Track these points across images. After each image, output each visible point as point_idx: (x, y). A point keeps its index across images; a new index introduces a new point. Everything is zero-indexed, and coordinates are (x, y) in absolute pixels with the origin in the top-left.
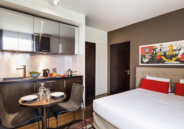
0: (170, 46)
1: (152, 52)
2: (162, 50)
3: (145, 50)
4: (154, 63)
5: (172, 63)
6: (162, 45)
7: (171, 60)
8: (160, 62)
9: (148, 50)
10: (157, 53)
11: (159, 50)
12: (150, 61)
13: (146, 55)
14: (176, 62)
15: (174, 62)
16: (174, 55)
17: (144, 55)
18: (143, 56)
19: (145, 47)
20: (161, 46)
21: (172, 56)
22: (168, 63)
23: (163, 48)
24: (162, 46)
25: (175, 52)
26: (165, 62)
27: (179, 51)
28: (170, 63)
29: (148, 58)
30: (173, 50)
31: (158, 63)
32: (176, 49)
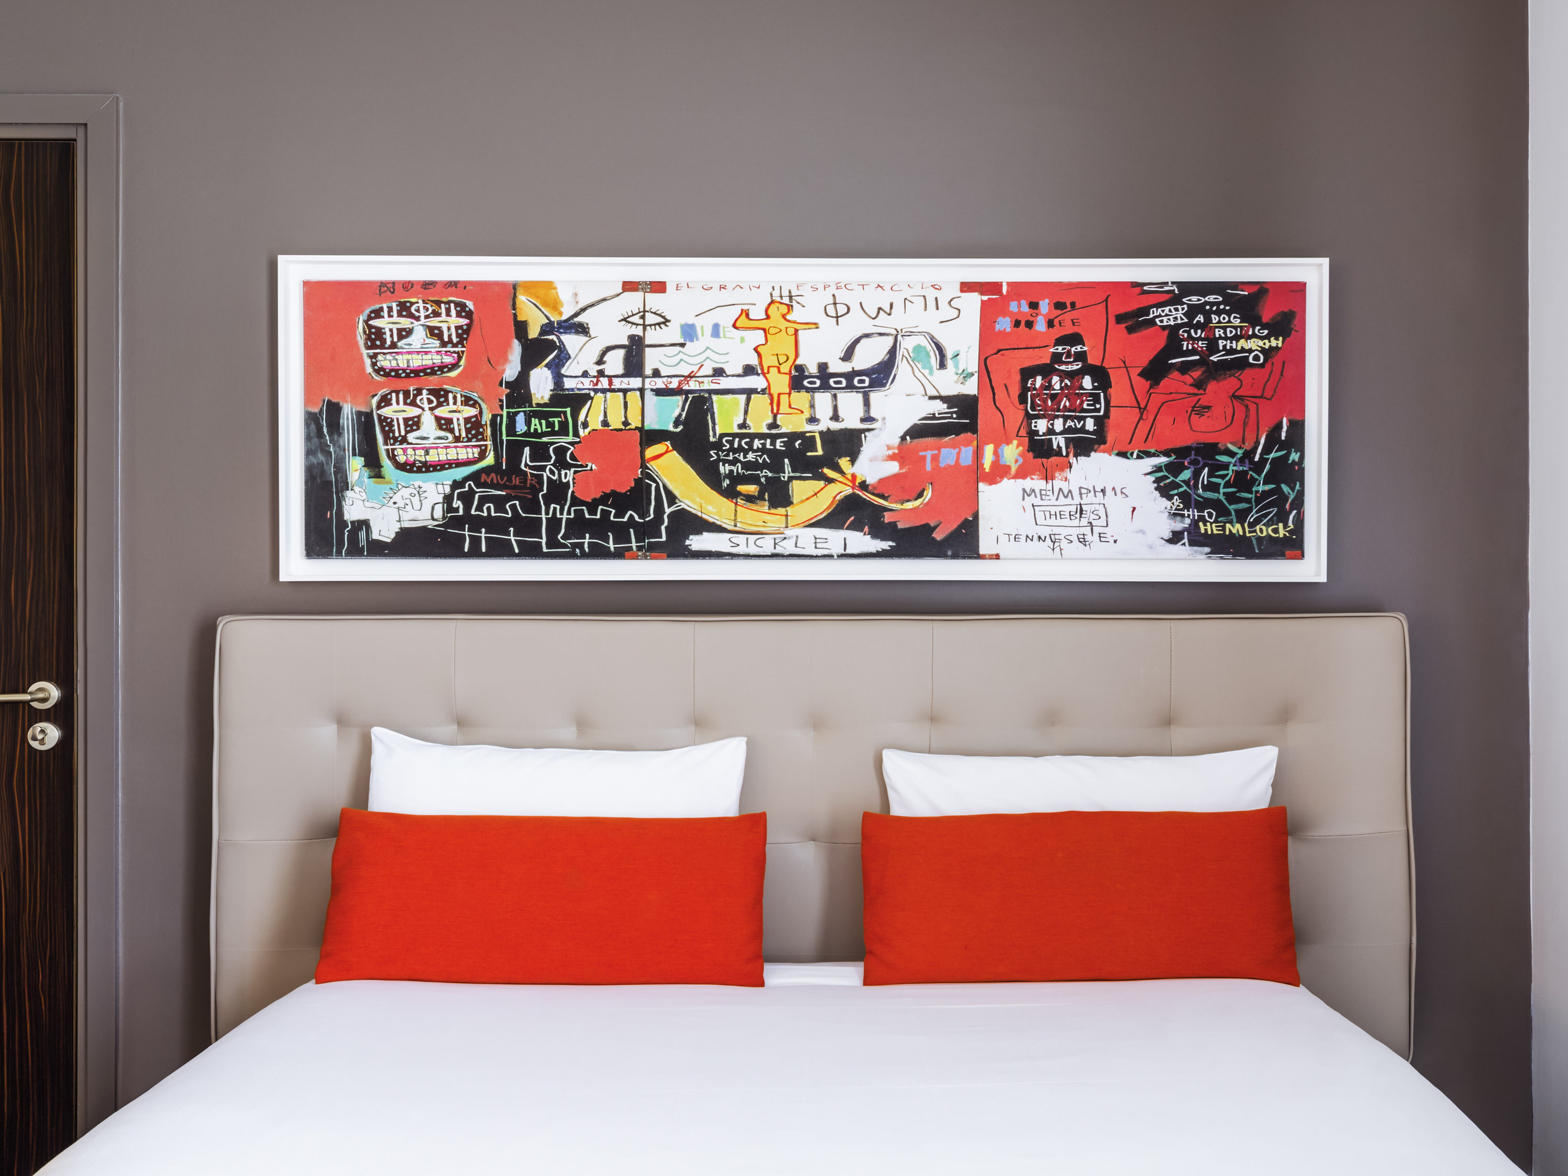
0: (757, 313)
1: (511, 371)
2: (652, 359)
3: (375, 338)
4: (531, 552)
5: (788, 547)
6: (659, 287)
7: (774, 504)
8: (621, 533)
9: (434, 332)
10: (578, 400)
11: (615, 363)
12: (476, 523)
13: (397, 411)
14: (835, 539)
15: (807, 539)
16: (809, 442)
17: (365, 423)
18: (349, 437)
19: (386, 288)
20: (633, 301)
21: (790, 451)
22: (743, 544)
23: (672, 334)
24: (654, 301)
25: (823, 400)
26: (696, 542)
27: (874, 396)
28: (766, 545)
29: (427, 467)
30: (800, 369)
31: (598, 553)
32: (836, 366)
